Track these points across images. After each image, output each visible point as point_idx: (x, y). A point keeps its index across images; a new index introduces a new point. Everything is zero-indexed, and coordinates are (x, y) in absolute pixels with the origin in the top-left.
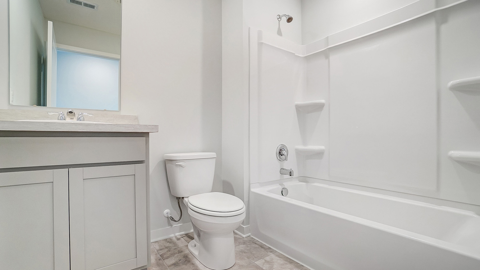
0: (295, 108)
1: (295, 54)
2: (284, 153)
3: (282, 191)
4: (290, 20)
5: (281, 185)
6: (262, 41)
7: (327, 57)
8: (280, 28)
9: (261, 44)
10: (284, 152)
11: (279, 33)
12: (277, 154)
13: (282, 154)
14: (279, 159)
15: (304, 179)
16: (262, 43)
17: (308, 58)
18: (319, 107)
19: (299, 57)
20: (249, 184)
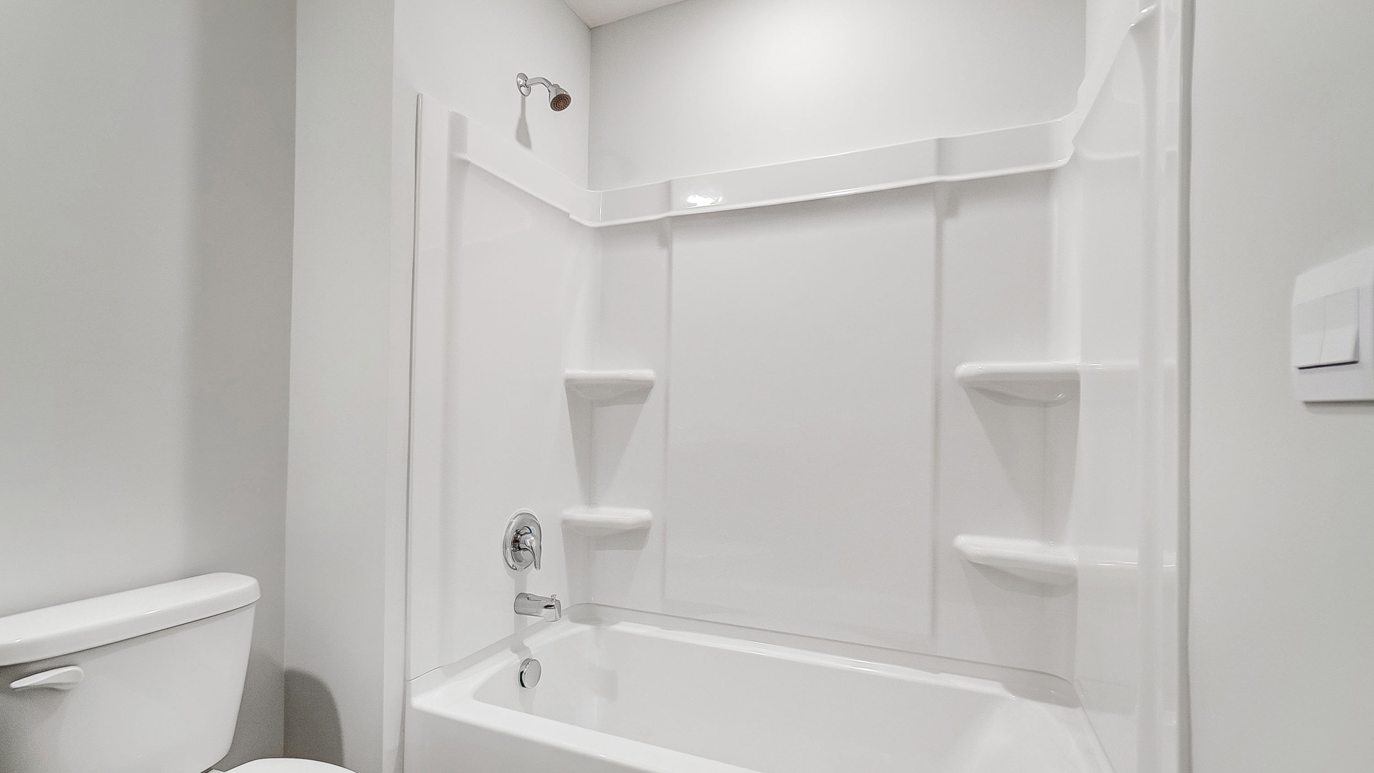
0: (564, 388)
1: (571, 216)
2: (529, 544)
3: (522, 673)
4: (560, 102)
5: (518, 648)
6: (466, 157)
7: (665, 242)
8: (525, 118)
9: (459, 166)
10: (529, 540)
11: (523, 136)
12: (505, 547)
13: (522, 546)
14: (511, 563)
15: (589, 613)
16: (466, 163)
17: (607, 235)
18: (638, 391)
19: (581, 225)
20: (406, 681)
